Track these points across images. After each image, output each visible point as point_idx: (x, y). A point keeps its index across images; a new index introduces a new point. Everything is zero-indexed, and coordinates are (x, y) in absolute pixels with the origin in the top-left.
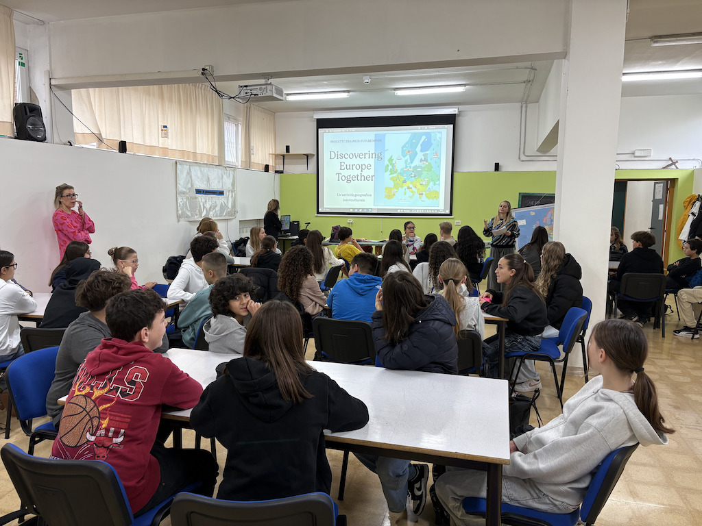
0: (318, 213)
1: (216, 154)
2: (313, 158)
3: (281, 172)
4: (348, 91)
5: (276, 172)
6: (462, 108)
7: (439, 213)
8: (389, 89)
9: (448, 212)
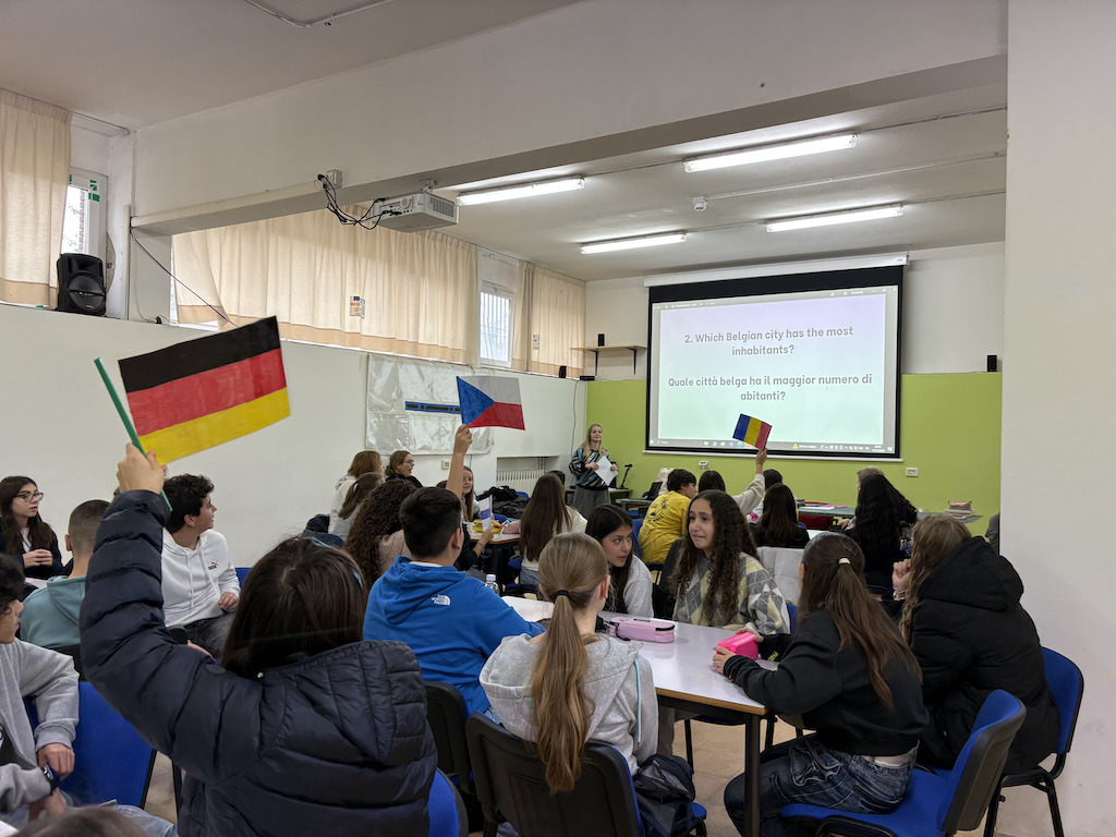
0: (648, 447)
1: (460, 345)
2: (643, 353)
3: (591, 379)
4: (683, 232)
5: (582, 378)
6: (914, 255)
7: (874, 451)
8: (755, 221)
9: (891, 450)
